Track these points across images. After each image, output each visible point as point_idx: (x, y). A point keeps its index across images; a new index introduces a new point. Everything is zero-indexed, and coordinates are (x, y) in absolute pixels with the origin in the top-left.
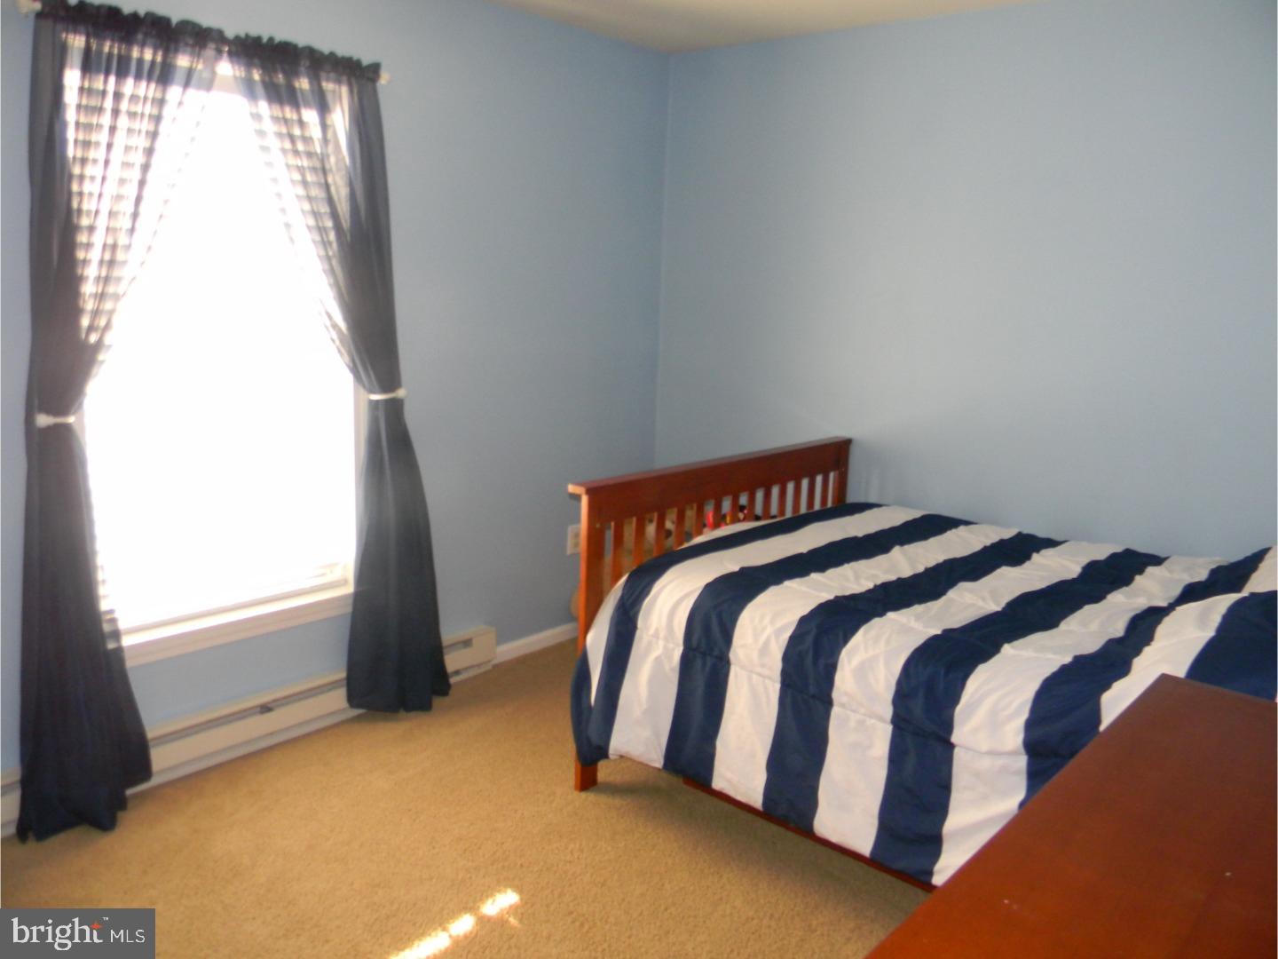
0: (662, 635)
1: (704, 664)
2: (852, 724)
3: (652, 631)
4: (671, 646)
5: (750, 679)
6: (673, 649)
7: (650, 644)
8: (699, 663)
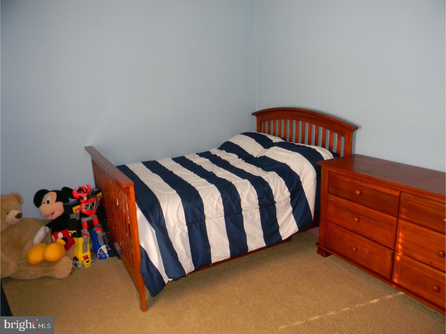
0: (177, 225)
1: (196, 226)
2: (249, 214)
3: (172, 226)
4: (182, 227)
5: (213, 221)
6: (183, 228)
7: (174, 231)
8: (194, 226)
